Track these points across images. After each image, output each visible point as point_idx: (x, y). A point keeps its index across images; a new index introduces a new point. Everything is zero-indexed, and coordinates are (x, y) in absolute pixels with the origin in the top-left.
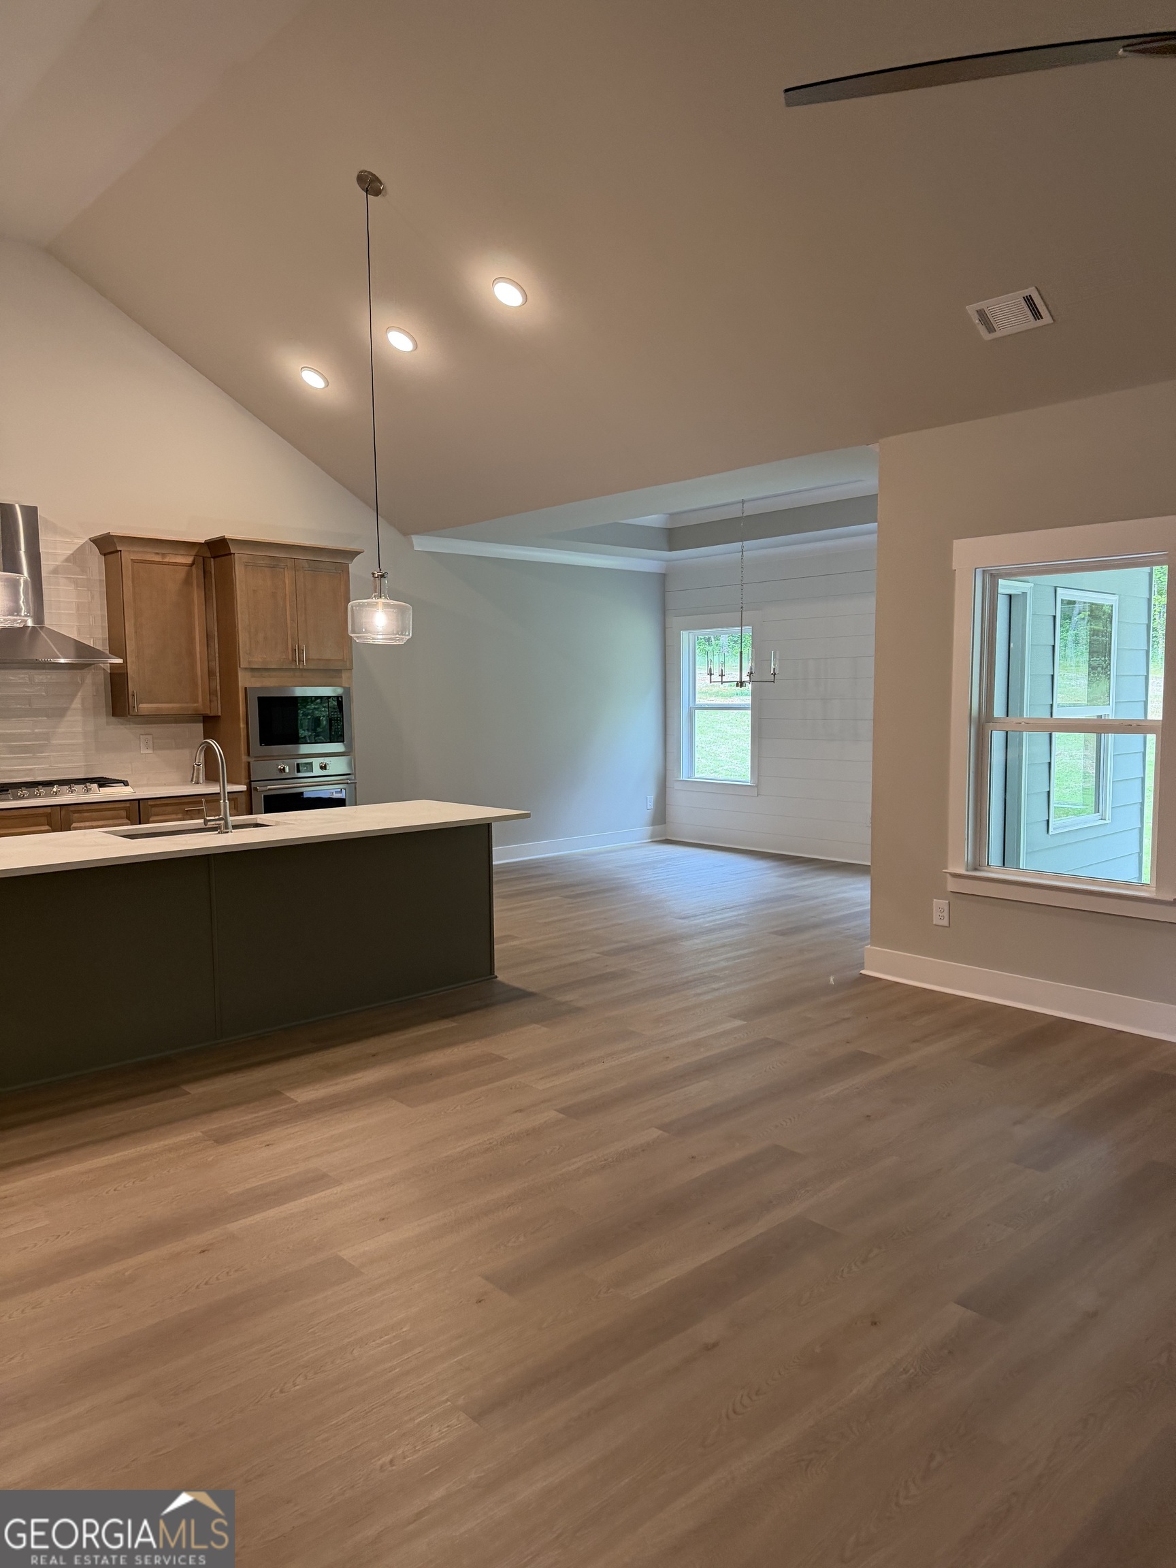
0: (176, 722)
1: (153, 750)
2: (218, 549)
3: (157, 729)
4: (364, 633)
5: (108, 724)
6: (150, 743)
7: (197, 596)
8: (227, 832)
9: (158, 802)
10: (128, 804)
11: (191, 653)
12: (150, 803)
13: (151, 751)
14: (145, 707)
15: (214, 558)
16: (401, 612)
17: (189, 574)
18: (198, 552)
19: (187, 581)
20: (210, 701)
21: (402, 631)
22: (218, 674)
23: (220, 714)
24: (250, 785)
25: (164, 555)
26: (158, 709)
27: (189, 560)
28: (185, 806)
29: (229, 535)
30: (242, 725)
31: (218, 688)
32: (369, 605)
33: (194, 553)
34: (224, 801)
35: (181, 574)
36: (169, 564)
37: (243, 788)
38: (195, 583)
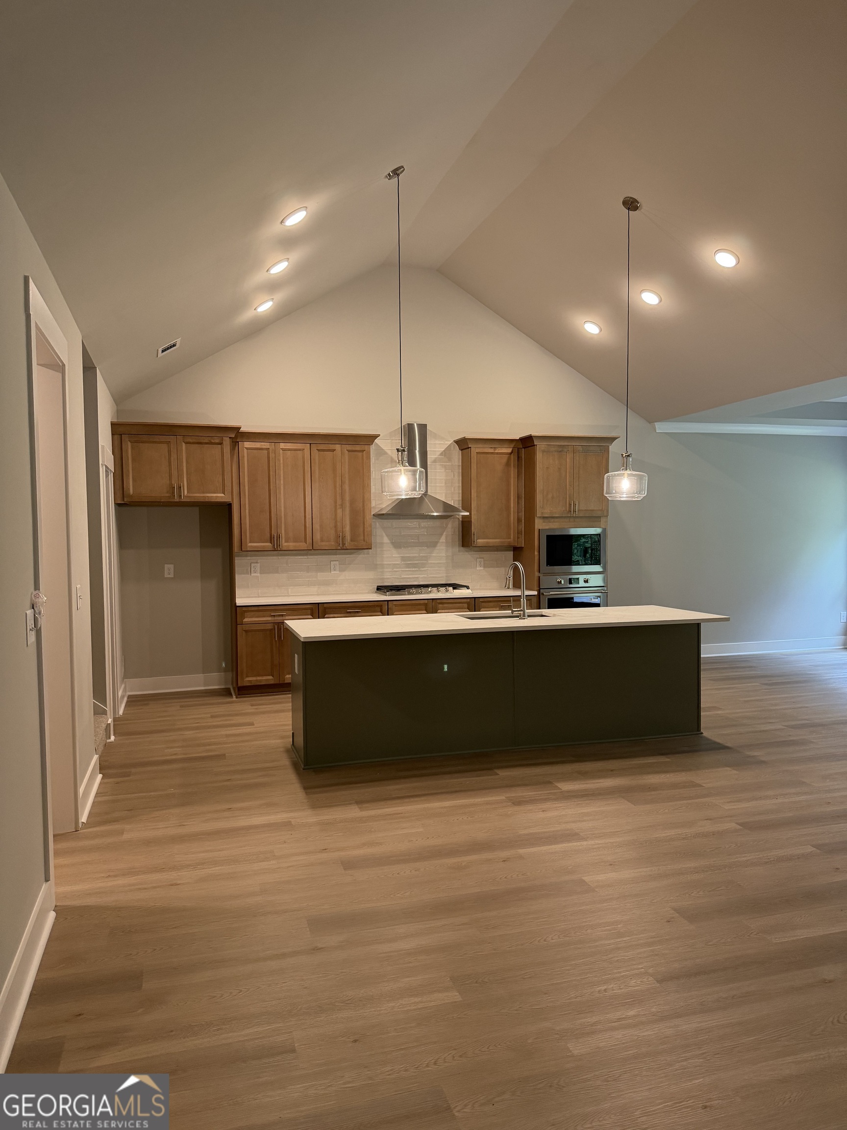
0: (497, 550)
1: (484, 567)
2: (527, 442)
3: (487, 555)
4: (614, 494)
5: (459, 551)
6: (482, 563)
7: (513, 472)
8: (525, 619)
9: (486, 600)
10: (468, 600)
11: (508, 508)
12: (481, 600)
13: (482, 568)
14: (481, 541)
15: (524, 448)
16: (640, 478)
17: (509, 459)
18: (515, 445)
19: (508, 464)
20: (518, 538)
21: (639, 492)
22: (523, 521)
23: (523, 546)
24: (540, 591)
25: (495, 448)
26: (487, 543)
27: (509, 450)
28: (500, 603)
29: (534, 434)
30: (536, 553)
31: (523, 529)
32: (618, 475)
33: (512, 446)
34: (523, 599)
35: (505, 459)
36: (497, 453)
37: (535, 593)
38: (512, 465)
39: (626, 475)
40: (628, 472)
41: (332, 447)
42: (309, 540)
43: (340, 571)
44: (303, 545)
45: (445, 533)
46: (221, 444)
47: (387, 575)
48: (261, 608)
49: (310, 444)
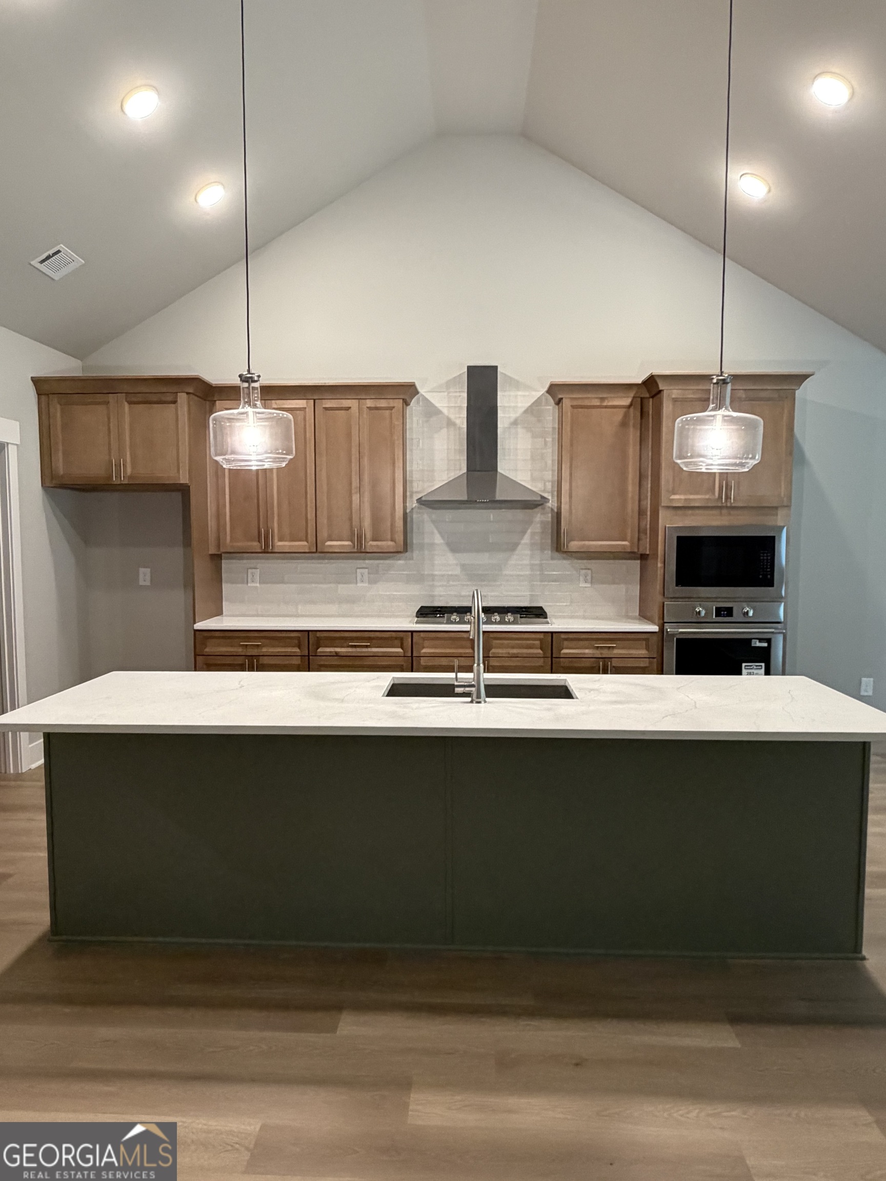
0: (615, 558)
1: (591, 583)
2: (651, 385)
3: (594, 564)
5: (552, 559)
6: (589, 578)
7: (633, 435)
8: (479, 702)
9: (571, 636)
10: (542, 636)
11: (623, 493)
12: (563, 636)
13: (589, 585)
14: (574, 545)
15: (653, 397)
17: (626, 416)
18: (635, 394)
19: (624, 424)
20: (639, 539)
22: (649, 513)
23: (648, 553)
24: (663, 626)
25: (602, 399)
26: (583, 546)
27: (626, 402)
28: (594, 642)
29: (657, 371)
30: (660, 565)
31: (648, 526)
33: (632, 395)
35: (619, 416)
36: (606, 407)
37: (655, 628)
38: (631, 423)
39: (719, 418)
40: (723, 412)
41: (346, 403)
42: (312, 538)
43: (370, 582)
44: (302, 545)
45: (529, 531)
46: (175, 402)
47: (438, 591)
48: (227, 634)
49: (314, 400)
